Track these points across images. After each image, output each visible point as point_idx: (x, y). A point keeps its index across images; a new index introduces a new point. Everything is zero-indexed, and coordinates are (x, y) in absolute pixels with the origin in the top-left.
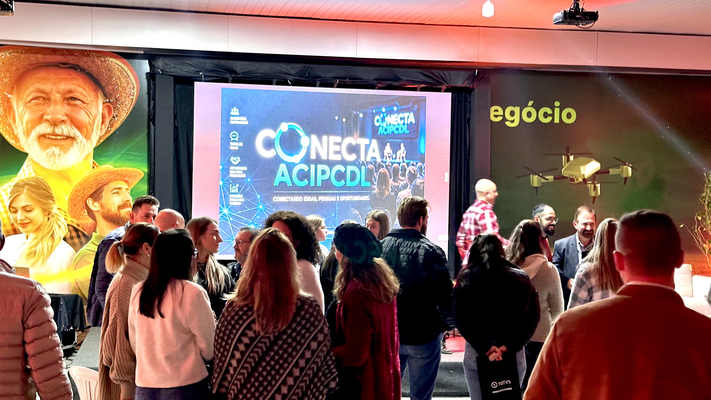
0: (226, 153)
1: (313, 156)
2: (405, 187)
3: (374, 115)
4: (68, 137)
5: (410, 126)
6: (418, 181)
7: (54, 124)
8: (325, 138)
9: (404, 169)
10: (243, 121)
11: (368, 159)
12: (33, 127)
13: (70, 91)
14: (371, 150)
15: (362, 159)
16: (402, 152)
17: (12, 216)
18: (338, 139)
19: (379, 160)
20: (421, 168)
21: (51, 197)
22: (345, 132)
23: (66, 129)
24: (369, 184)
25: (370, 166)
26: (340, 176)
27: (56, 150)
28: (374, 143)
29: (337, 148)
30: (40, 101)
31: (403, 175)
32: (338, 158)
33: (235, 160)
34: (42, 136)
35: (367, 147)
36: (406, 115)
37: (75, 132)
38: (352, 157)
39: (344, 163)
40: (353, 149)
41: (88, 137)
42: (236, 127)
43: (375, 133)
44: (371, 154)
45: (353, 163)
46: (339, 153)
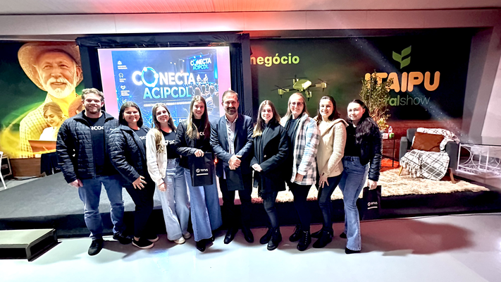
0: (118, 84)
1: (161, 83)
2: (209, 96)
3: (190, 60)
4: (63, 83)
5: (209, 65)
6: (215, 93)
7: (56, 77)
8: (166, 73)
9: (207, 87)
10: (125, 67)
11: (189, 83)
12: (48, 80)
13: (61, 62)
14: (190, 79)
15: (186, 83)
16: (206, 78)
17: (46, 119)
18: (173, 74)
19: (194, 83)
20: (216, 86)
21: (60, 110)
22: (177, 70)
23: (61, 80)
24: (190, 96)
25: (190, 87)
26: (176, 92)
27: (59, 89)
28: (192, 75)
29: (173, 79)
30: (48, 68)
31: (208, 90)
32: (174, 83)
33: (123, 87)
34: (52, 84)
35: (188, 77)
36: (206, 59)
37: (66, 81)
38: (181, 83)
39: (177, 86)
40: (181, 78)
41: (72, 83)
42: (121, 71)
43: (191, 70)
44: (190, 81)
45: (182, 86)
46: (174, 81)
